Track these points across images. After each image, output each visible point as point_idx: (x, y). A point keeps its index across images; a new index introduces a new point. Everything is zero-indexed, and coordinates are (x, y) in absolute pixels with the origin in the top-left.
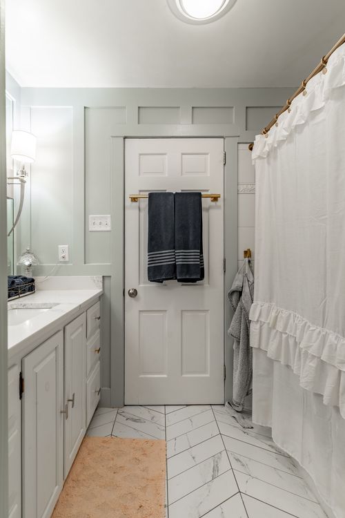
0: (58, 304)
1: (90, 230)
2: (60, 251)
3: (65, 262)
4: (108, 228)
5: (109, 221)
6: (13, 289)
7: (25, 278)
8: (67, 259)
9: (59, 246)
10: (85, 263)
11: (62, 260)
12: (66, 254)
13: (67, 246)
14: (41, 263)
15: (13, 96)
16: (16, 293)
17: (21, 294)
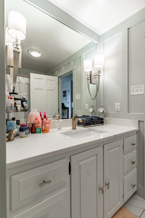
0: (106, 132)
1: (131, 95)
2: (116, 106)
3: (118, 112)
4: (142, 93)
5: (143, 89)
6: (92, 122)
7: (99, 118)
8: (119, 110)
9: (116, 104)
10: (128, 112)
11: (116, 110)
12: (119, 108)
13: (119, 103)
14: (107, 111)
15: (96, 41)
16: (93, 124)
17: (96, 124)
